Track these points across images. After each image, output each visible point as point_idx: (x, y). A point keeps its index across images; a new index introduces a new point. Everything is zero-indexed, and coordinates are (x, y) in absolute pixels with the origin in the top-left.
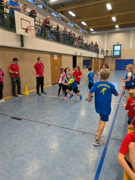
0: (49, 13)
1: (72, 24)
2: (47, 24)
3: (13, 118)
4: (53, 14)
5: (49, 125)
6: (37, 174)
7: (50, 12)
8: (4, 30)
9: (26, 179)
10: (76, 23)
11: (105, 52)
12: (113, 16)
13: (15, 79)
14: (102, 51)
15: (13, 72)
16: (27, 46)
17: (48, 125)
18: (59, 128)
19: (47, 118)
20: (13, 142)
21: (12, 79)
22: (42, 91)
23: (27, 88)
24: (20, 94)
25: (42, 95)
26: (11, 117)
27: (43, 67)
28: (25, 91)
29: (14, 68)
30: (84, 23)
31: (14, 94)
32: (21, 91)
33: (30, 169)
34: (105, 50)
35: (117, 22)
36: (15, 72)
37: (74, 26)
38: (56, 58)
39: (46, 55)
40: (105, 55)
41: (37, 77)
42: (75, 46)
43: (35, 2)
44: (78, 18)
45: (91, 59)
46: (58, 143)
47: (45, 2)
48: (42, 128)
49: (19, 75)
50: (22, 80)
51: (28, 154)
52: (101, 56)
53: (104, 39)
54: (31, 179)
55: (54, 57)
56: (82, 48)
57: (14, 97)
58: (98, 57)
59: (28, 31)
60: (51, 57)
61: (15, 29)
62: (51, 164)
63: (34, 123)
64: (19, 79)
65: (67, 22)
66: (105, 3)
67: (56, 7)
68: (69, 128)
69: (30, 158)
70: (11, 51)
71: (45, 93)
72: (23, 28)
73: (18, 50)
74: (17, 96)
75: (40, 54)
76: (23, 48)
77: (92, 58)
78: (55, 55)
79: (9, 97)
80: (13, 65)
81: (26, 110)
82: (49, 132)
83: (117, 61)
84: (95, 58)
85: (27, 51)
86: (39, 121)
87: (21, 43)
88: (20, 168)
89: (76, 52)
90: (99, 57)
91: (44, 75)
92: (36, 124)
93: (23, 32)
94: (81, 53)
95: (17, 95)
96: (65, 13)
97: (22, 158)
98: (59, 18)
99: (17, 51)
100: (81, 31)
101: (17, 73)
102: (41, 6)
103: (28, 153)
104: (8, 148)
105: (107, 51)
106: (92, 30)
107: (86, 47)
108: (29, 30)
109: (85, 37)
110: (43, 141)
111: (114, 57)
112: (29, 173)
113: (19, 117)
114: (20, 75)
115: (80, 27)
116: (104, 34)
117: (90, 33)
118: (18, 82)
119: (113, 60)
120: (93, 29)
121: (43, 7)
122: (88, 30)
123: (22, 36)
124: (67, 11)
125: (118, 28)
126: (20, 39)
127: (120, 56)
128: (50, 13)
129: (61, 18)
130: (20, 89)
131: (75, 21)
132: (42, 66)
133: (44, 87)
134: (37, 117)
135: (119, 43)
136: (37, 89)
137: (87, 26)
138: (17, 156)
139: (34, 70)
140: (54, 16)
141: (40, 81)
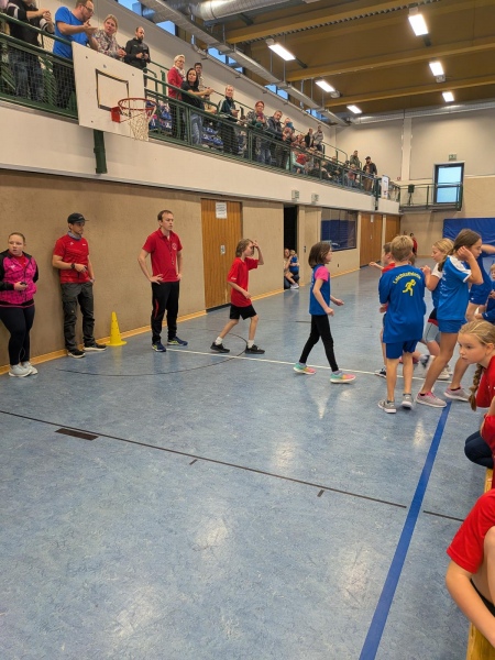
0: (200, 51)
1: (282, 88)
2: (191, 92)
3: (63, 431)
4: (213, 52)
5: (196, 458)
6: (148, 635)
7: (202, 45)
8: (36, 113)
9: (110, 654)
10: (294, 84)
11: (404, 192)
12: (434, 59)
13: (75, 292)
14: (394, 187)
15: (68, 265)
16: (118, 170)
17: (192, 459)
18: (232, 469)
19: (189, 433)
20: (65, 518)
21: (63, 288)
22: (172, 335)
23: (115, 325)
24: (91, 345)
25: (173, 348)
26: (59, 428)
27: (179, 248)
28: (109, 334)
29: (72, 249)
30: (325, 86)
31: (69, 346)
32: (95, 334)
33: (123, 617)
34: (404, 182)
35: (448, 81)
36: (73, 267)
37: (289, 96)
38: (221, 213)
39: (187, 203)
40: (404, 202)
41: (154, 284)
42: (294, 171)
43: (147, 13)
44: (305, 67)
45: (351, 218)
46: (227, 527)
47: (183, 11)
48: (169, 469)
49: (89, 275)
50: (100, 294)
51: (118, 565)
52: (389, 206)
53: (401, 144)
54: (128, 653)
55: (214, 210)
56: (318, 177)
57: (70, 354)
58: (376, 208)
59: (122, 117)
60: (203, 209)
61: (75, 109)
62: (201, 600)
63: (139, 451)
64: (88, 289)
65: (264, 82)
66: (403, 12)
67: (222, 28)
68: (266, 471)
69: (126, 579)
70: (58, 188)
71: (181, 342)
72: (102, 107)
73: (84, 185)
74: (81, 353)
75: (166, 198)
76: (103, 176)
77: (355, 213)
78: (217, 204)
79: (53, 356)
80: (66, 239)
81: (114, 403)
82: (195, 485)
83: (446, 222)
84: (366, 214)
85: (118, 187)
86: (159, 444)
87: (95, 160)
88: (90, 614)
89: (297, 193)
90: (380, 210)
91: (180, 276)
92: (150, 453)
93: (102, 121)
94: (316, 196)
95: (80, 347)
96: (254, 49)
97: (97, 579)
98: (234, 66)
99: (79, 189)
100: (314, 112)
101: (80, 267)
102: (168, 26)
103: (118, 559)
104: (46, 539)
105: (411, 189)
106: (354, 109)
107: (335, 174)
108: (127, 111)
109: (330, 136)
110: (173, 516)
111: (437, 208)
112: (121, 633)
113: (88, 428)
114: (92, 274)
115: (310, 102)
116: (399, 125)
117: (347, 121)
118: (85, 301)
119: (432, 220)
120: (359, 105)
121: (177, 28)
122: (341, 110)
123: (99, 136)
124: (262, 42)
125: (451, 103)
126: (93, 146)
127: (458, 205)
128: (202, 49)
129: (240, 69)
130: (91, 326)
131: (291, 80)
132: (174, 245)
133: (179, 321)
134: (153, 428)
135: (455, 159)
136: (153, 327)
137: (336, 95)
138: (79, 570)
139: (142, 258)
140: (215, 62)
141: (166, 298)
